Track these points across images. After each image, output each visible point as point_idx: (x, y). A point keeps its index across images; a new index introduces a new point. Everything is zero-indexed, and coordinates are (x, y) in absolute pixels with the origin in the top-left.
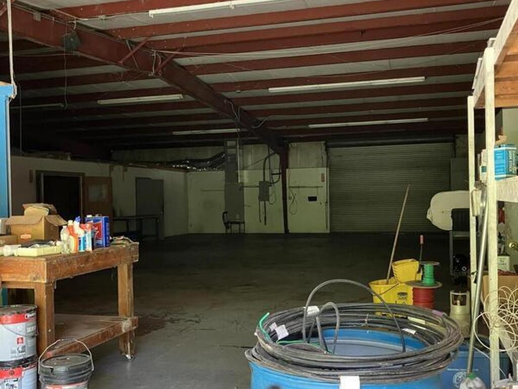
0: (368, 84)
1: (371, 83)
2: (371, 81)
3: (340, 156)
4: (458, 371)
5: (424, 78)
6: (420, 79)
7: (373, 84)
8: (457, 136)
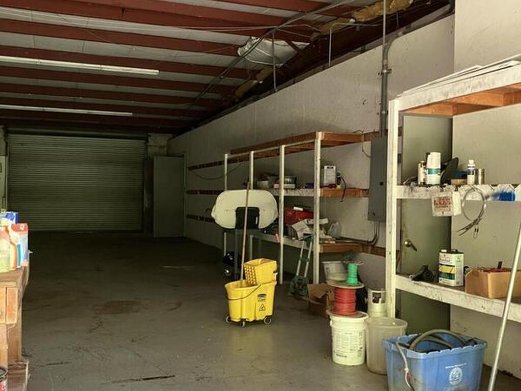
0: (98, 68)
1: (101, 68)
2: (102, 66)
3: (22, 144)
4: (453, 368)
5: (157, 71)
6: (154, 72)
7: (103, 69)
8: (149, 134)
